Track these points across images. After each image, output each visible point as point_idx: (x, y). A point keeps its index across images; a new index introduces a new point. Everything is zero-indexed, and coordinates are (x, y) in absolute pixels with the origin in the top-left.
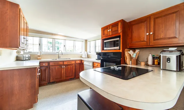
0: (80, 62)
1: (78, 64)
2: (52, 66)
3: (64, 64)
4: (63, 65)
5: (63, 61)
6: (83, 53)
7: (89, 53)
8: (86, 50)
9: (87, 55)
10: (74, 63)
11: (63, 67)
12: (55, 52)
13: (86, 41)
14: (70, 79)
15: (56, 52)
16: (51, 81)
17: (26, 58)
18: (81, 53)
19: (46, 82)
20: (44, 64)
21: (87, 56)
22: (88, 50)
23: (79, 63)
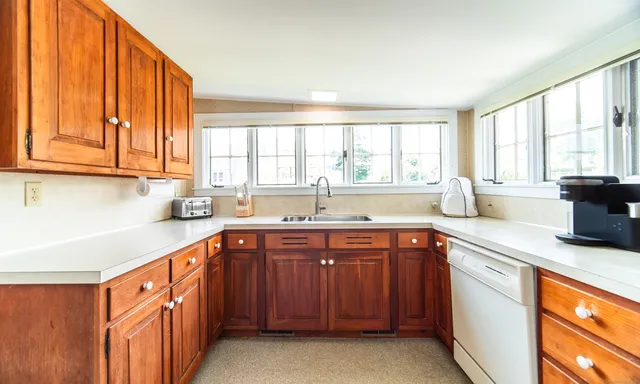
0: (424, 245)
1: (409, 254)
2: (276, 251)
3: (332, 245)
4: (327, 251)
5: (327, 233)
6: (446, 185)
7: (487, 189)
8: (467, 170)
9: (470, 199)
10: (387, 246)
11: (323, 262)
12: (303, 185)
13: (466, 115)
14: (364, 332)
15: (308, 185)
16: (273, 323)
17: (195, 212)
18: (434, 189)
19: (251, 324)
20: (241, 242)
21: (477, 203)
22: (481, 171)
23: (417, 249)
